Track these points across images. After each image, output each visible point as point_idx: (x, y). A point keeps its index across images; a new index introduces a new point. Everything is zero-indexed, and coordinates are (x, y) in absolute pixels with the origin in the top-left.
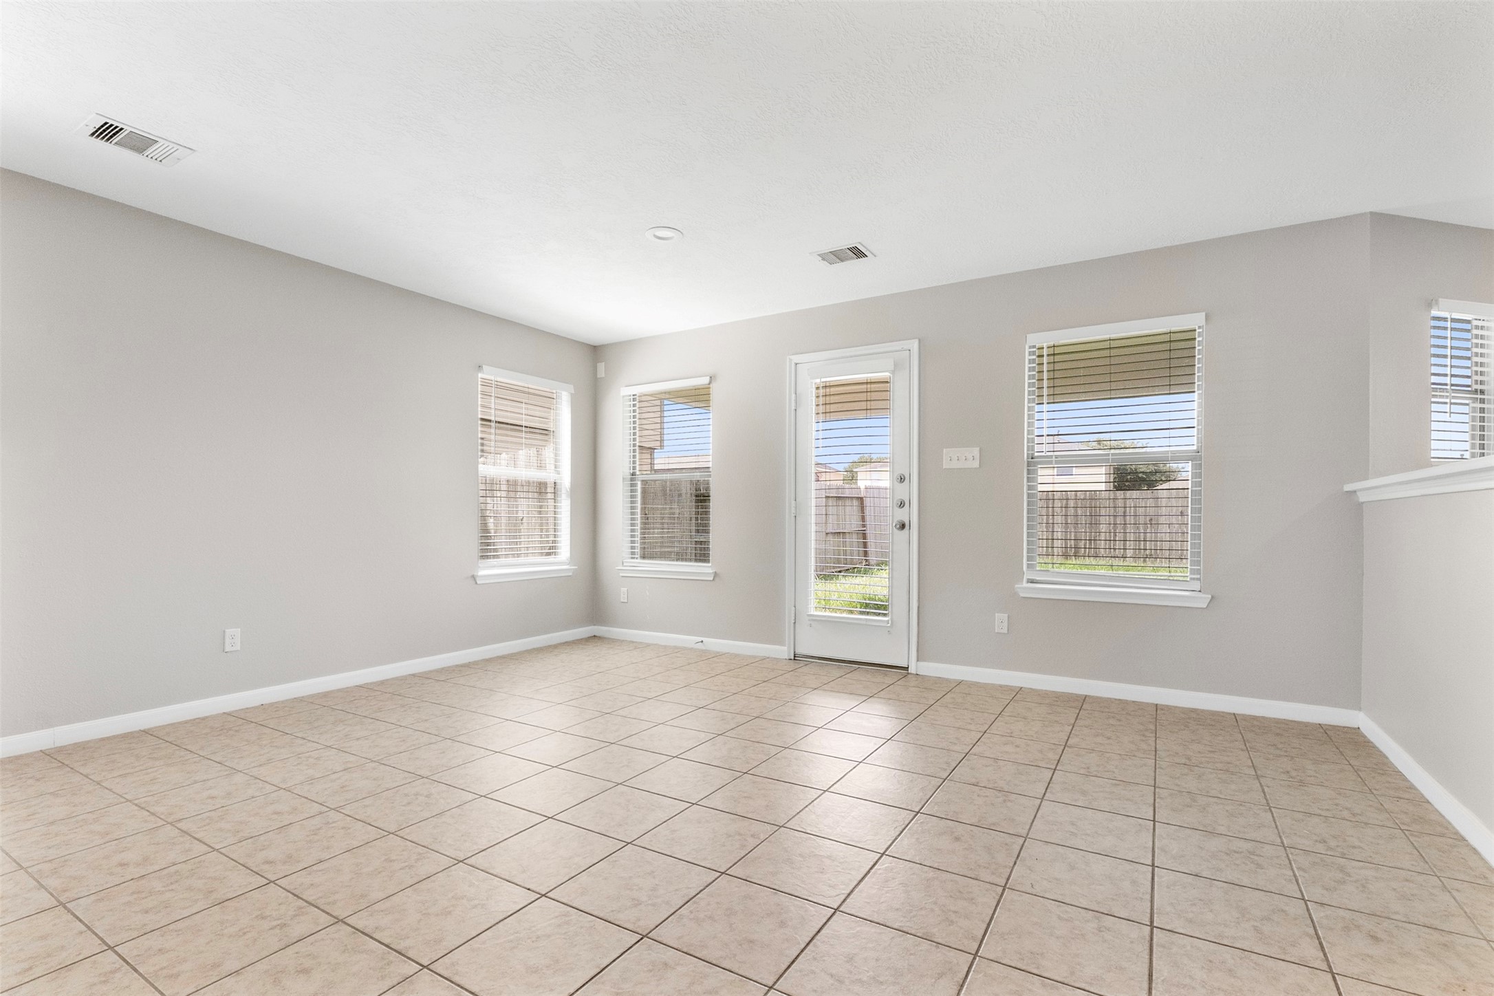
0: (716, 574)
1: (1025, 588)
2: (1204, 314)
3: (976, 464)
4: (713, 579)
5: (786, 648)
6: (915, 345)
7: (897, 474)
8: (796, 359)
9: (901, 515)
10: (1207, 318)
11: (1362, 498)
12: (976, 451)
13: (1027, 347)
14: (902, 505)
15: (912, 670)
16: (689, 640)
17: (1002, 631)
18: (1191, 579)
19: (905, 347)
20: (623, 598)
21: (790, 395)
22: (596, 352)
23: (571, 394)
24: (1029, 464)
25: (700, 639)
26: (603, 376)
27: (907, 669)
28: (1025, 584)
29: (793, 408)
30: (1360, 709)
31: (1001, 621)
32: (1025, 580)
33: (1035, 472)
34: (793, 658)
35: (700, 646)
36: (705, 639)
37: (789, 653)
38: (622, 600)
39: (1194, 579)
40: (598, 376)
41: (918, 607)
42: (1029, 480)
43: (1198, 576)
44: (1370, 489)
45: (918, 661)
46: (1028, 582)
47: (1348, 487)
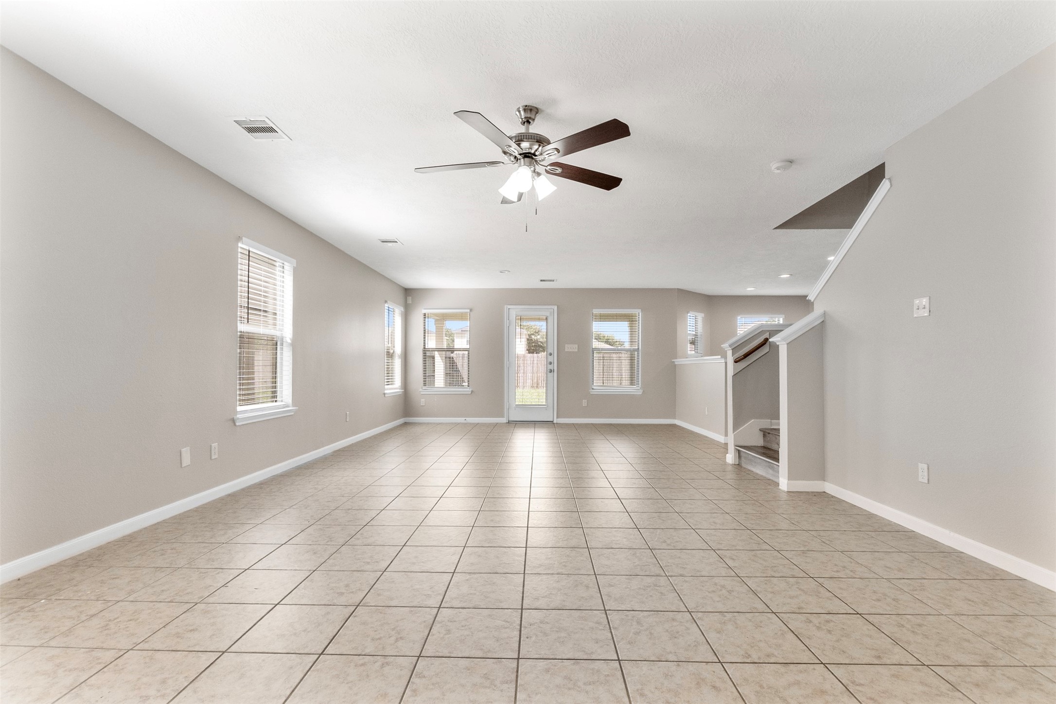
0: (472, 391)
5: (505, 419)
6: (556, 308)
8: (509, 307)
9: (550, 367)
11: (676, 363)
15: (555, 422)
16: (461, 420)
25: (465, 418)
29: (508, 325)
30: (676, 419)
31: (584, 403)
35: (465, 422)
36: (467, 419)
38: (422, 405)
44: (678, 361)
47: (673, 360)
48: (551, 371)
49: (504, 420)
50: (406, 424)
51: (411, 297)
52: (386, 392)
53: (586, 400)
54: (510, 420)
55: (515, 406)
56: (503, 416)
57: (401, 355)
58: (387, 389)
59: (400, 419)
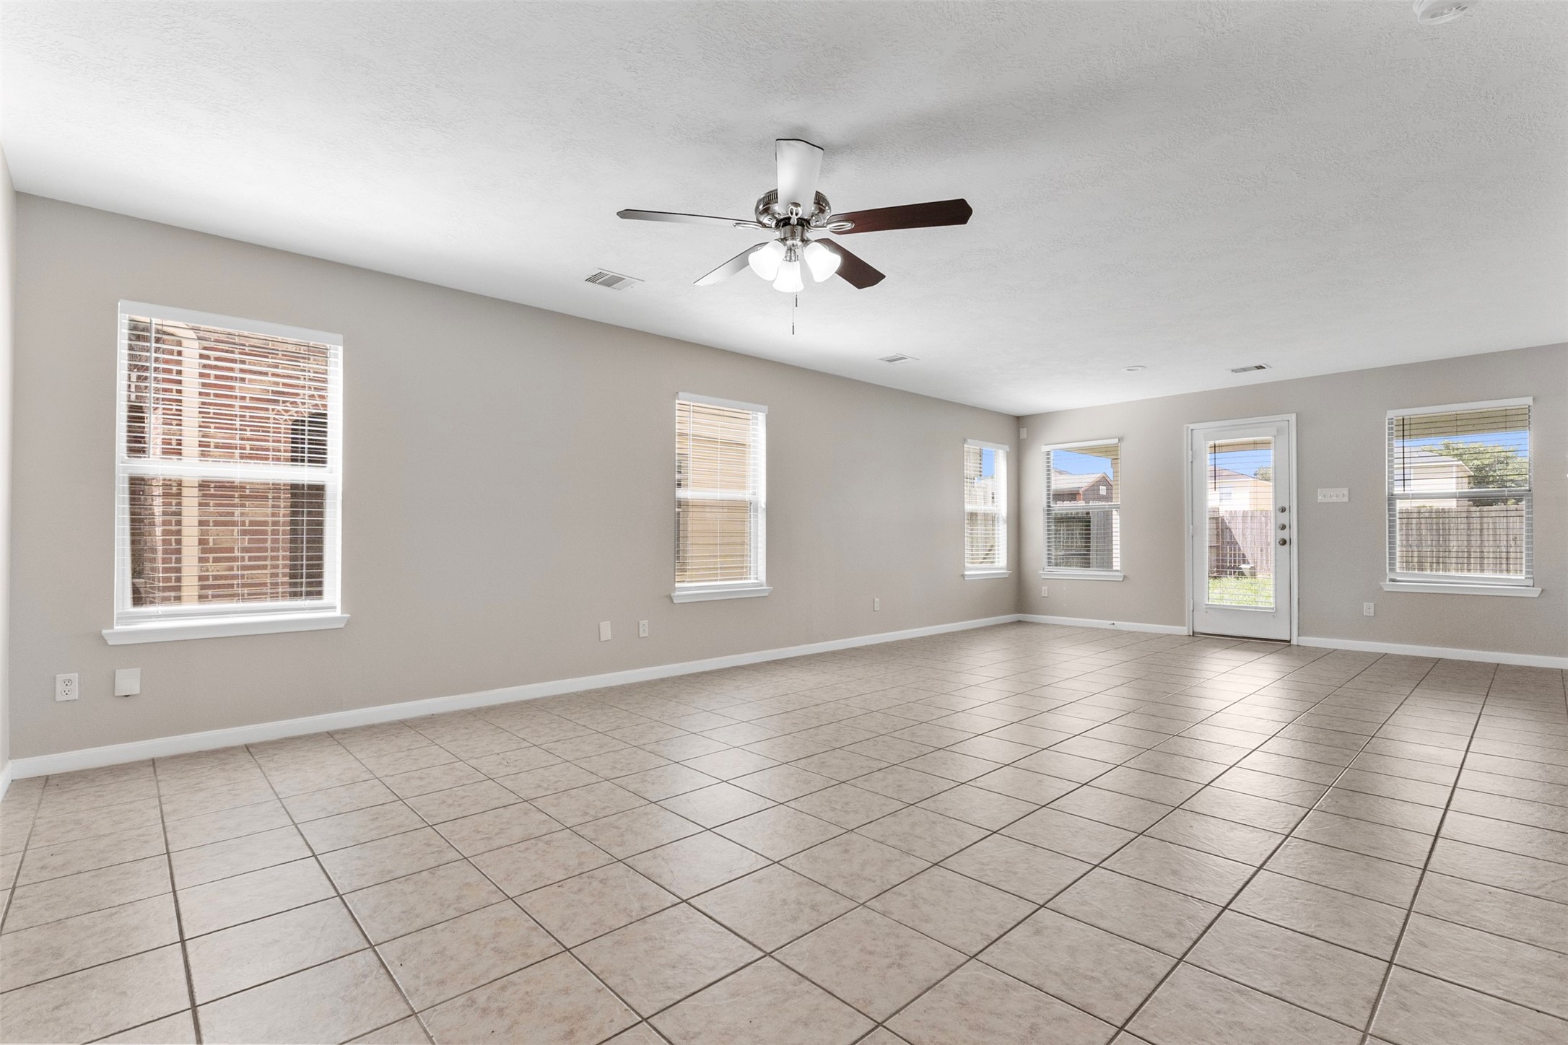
1: (1388, 585)
2: (1532, 398)
3: (1346, 499)
4: (1123, 581)
5: (1186, 628)
6: (1293, 417)
7: (1280, 505)
8: (1192, 426)
10: (1534, 399)
12: (1346, 491)
13: (1387, 419)
14: (1283, 527)
15: (1294, 642)
16: (1105, 624)
17: (1370, 615)
18: (1526, 578)
19: (1285, 419)
20: (1045, 594)
21: (1187, 450)
22: (1020, 421)
23: (1007, 452)
24: (1389, 500)
25: (1112, 622)
26: (1025, 437)
27: (1290, 642)
28: (1388, 582)
31: (1368, 608)
32: (1388, 580)
33: (1394, 505)
34: (1191, 634)
35: (1112, 627)
37: (1189, 632)
39: (1528, 578)
40: (1021, 438)
41: (1299, 599)
42: (1389, 510)
43: (1532, 576)
45: (1299, 636)
46: (1390, 581)
48: (1284, 542)
49: (1184, 630)
50: (1019, 622)
51: (1025, 429)
52: (966, 573)
53: (1372, 604)
54: (1197, 630)
55: (1204, 606)
56: (1182, 623)
57: (1008, 517)
58: (971, 569)
59: (1010, 614)
